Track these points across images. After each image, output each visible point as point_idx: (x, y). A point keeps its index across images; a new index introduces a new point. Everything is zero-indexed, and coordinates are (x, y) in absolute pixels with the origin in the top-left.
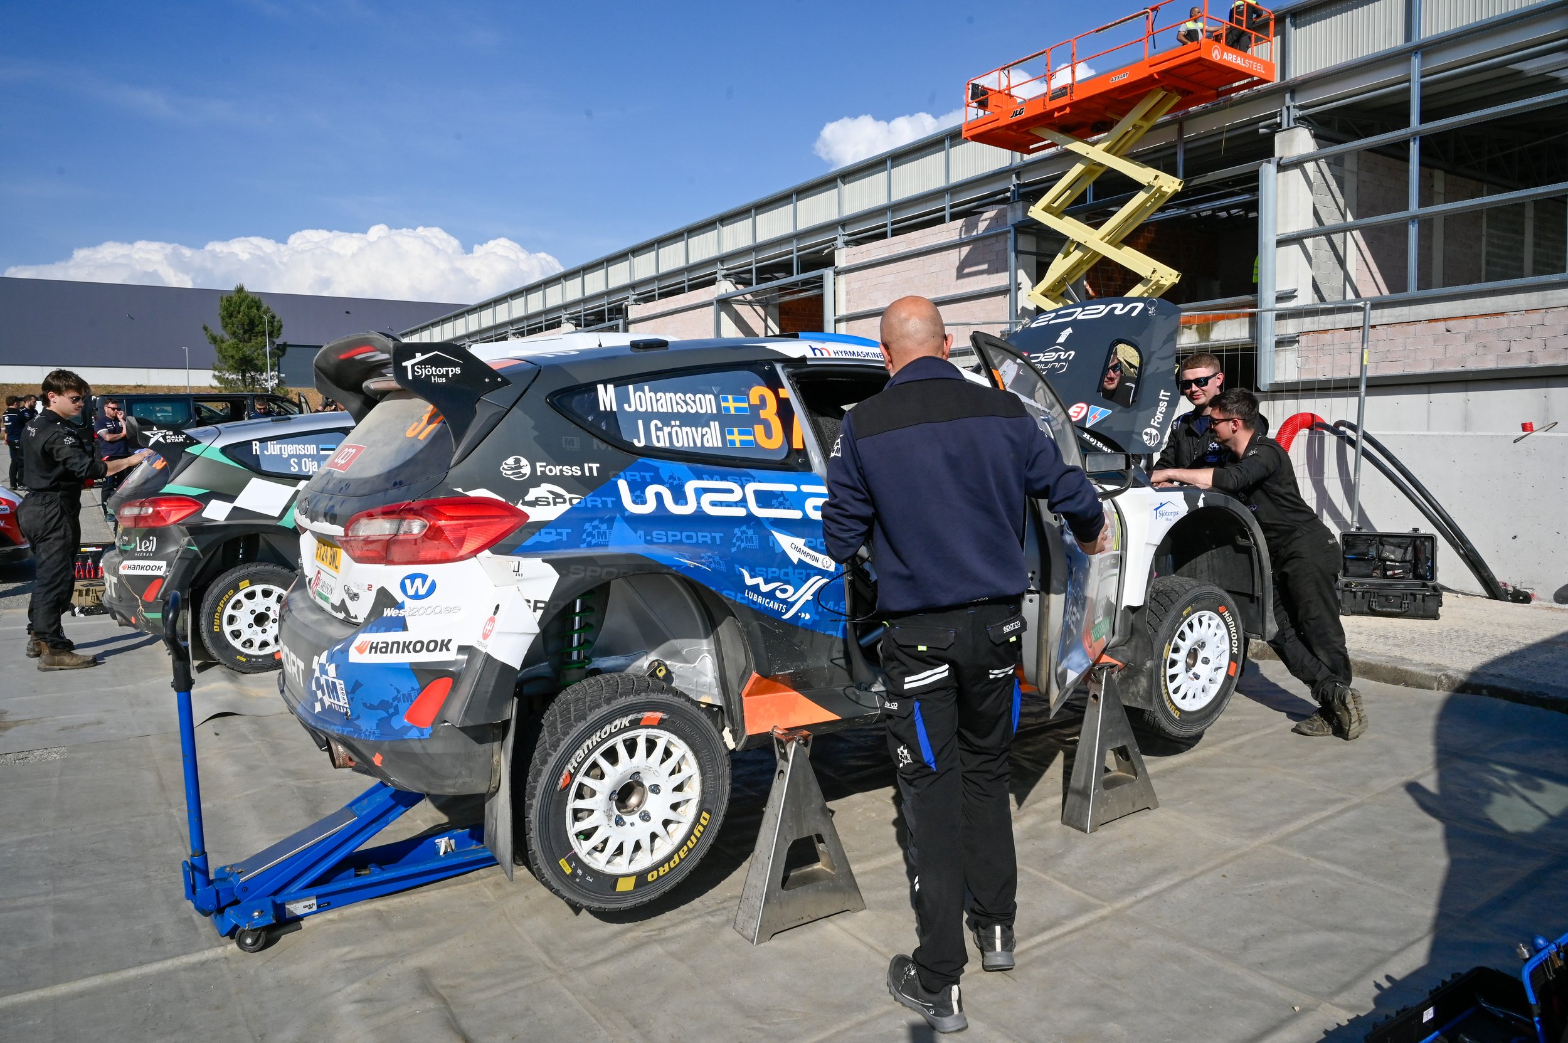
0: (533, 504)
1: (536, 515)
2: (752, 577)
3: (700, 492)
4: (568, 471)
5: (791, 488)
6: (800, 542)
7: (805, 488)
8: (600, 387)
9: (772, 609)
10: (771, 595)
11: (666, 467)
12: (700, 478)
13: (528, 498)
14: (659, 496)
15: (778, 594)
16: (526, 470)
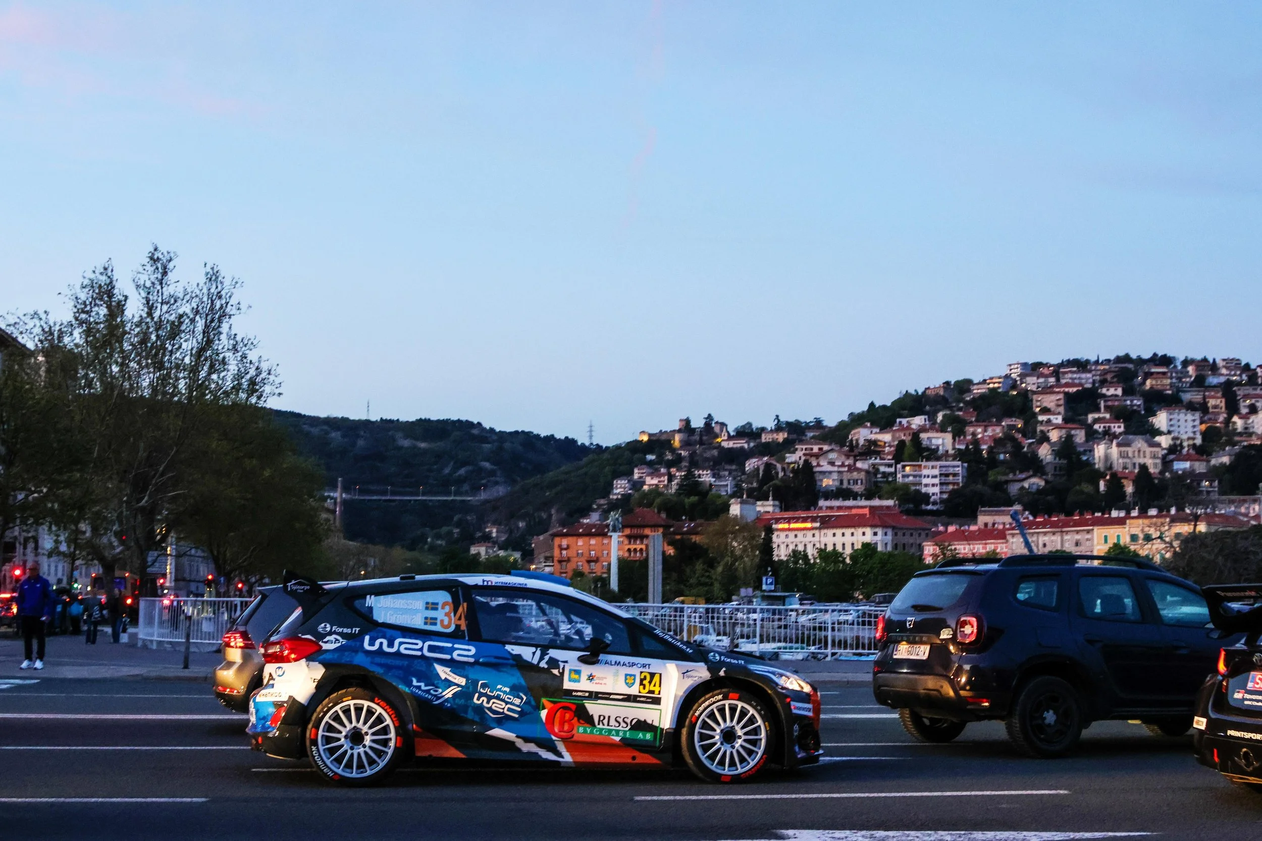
0: (326, 642)
1: (325, 647)
2: (418, 682)
3: (401, 644)
4: (345, 630)
5: (450, 645)
6: (448, 670)
7: (456, 646)
8: (368, 597)
9: (427, 698)
10: (428, 692)
11: (390, 632)
12: (404, 637)
13: (325, 640)
14: (381, 644)
15: (432, 691)
16: (328, 629)
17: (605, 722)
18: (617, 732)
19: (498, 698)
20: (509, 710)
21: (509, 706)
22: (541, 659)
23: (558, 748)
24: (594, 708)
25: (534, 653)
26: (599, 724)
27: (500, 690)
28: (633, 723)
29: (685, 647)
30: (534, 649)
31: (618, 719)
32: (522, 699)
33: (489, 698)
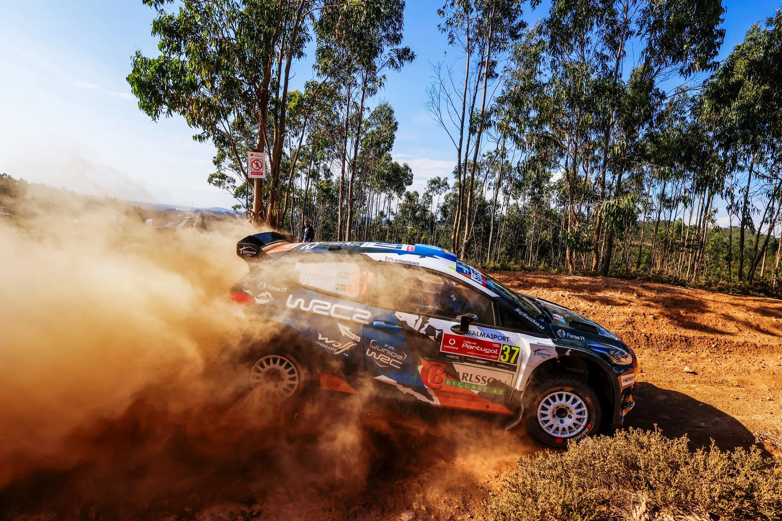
2: (322, 337)
3: (315, 304)
4: (276, 289)
5: (351, 308)
6: (348, 329)
7: (357, 310)
9: (329, 350)
10: (330, 345)
11: (308, 293)
12: (319, 299)
13: (259, 296)
14: (300, 302)
15: (334, 345)
16: (264, 287)
17: (468, 378)
18: (477, 387)
19: (385, 353)
20: (393, 362)
21: (392, 360)
22: (422, 326)
23: (430, 394)
24: (460, 368)
25: (417, 321)
26: (463, 379)
27: (387, 348)
28: (490, 381)
29: (538, 324)
30: (417, 317)
31: (478, 377)
32: (404, 356)
33: (378, 353)
